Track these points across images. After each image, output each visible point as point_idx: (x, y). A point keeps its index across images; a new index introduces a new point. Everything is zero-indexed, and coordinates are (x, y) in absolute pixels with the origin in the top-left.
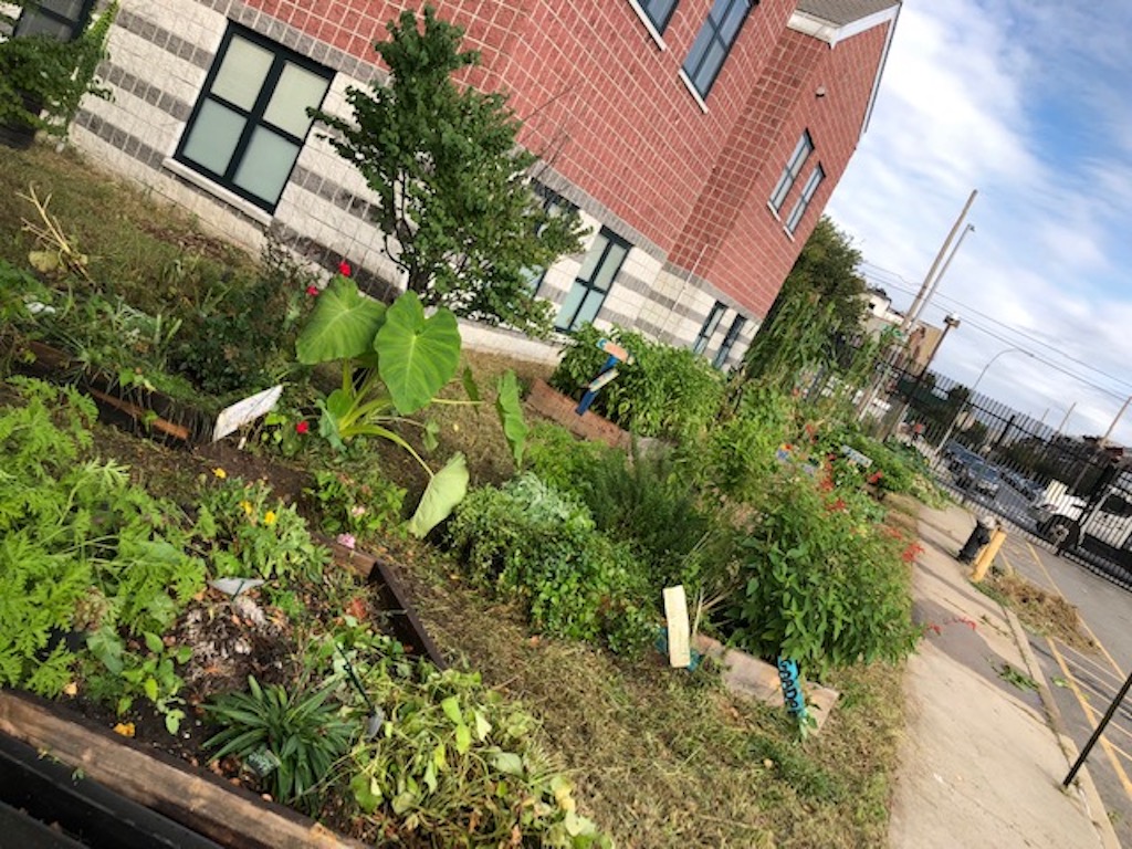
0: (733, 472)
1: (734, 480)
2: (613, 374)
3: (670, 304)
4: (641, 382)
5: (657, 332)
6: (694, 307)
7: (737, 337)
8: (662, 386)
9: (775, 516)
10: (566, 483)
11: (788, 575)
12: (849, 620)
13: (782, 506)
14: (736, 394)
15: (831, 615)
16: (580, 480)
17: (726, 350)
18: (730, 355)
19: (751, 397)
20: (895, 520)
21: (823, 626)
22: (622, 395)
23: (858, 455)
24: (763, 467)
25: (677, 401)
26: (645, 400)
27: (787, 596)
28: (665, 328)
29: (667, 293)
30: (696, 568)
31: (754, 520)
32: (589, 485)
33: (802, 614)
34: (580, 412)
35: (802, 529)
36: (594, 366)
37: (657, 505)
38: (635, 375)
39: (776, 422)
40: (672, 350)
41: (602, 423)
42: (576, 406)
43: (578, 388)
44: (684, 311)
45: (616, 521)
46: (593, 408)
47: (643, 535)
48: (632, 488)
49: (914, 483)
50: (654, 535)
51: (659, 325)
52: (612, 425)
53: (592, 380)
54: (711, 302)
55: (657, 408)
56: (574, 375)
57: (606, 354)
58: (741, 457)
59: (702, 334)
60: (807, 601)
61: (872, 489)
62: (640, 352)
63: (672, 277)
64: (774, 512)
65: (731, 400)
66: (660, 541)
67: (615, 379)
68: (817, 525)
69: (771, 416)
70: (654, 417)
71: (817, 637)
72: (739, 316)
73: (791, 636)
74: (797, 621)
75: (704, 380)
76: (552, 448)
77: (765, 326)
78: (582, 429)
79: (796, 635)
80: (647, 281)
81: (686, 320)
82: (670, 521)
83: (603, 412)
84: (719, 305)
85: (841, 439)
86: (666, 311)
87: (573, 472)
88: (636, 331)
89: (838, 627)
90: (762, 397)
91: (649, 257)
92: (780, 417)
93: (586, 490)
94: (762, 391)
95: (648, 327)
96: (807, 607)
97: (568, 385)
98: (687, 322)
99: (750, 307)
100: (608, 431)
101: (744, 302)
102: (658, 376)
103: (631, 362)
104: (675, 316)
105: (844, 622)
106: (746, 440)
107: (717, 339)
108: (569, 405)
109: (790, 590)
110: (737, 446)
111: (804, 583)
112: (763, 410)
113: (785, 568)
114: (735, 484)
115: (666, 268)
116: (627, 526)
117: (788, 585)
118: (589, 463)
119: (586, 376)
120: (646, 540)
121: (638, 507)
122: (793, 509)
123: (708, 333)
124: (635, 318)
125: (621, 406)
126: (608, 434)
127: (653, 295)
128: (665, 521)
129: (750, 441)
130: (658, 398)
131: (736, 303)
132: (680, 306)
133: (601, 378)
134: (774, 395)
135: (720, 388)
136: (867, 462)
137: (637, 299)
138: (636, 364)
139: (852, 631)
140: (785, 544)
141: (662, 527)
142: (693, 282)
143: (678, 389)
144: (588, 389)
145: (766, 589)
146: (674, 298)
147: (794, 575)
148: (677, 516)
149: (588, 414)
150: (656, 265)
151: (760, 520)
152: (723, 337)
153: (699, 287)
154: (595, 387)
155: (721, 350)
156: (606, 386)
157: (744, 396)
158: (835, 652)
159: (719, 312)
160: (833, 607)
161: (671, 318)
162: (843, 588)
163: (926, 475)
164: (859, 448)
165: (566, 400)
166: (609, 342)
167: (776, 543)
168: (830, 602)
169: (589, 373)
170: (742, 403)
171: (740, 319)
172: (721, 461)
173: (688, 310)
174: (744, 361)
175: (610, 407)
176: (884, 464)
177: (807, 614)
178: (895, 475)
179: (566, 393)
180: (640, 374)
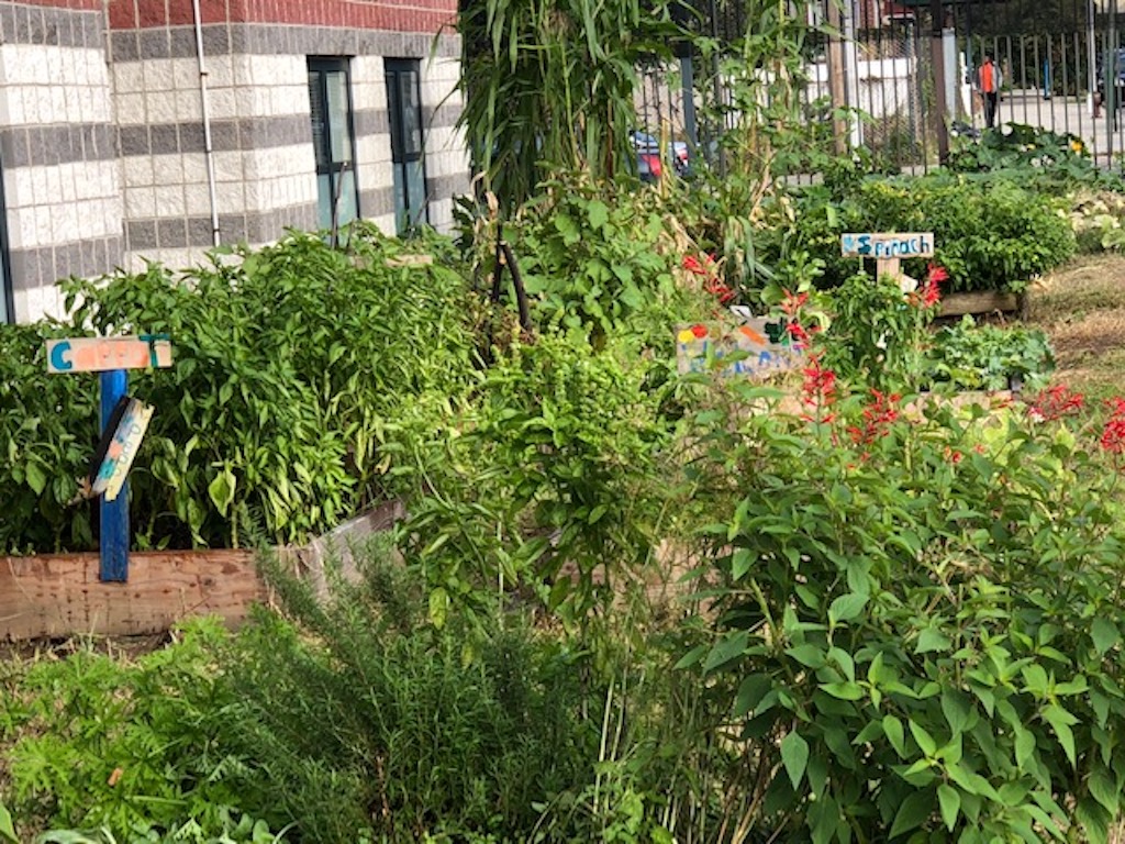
0: (583, 493)
1: (596, 514)
2: (140, 419)
3: (193, 137)
4: (225, 395)
5: (204, 230)
6: (261, 108)
7: (423, 119)
8: (288, 370)
9: (740, 541)
10: (170, 798)
11: (862, 670)
12: (1078, 687)
13: (743, 506)
14: (501, 269)
15: (1027, 705)
16: (204, 764)
17: (414, 168)
18: (434, 172)
19: (543, 255)
20: (1083, 340)
21: (1024, 744)
22: (198, 458)
23: (891, 237)
24: (645, 435)
25: (352, 385)
26: (269, 432)
27: (892, 727)
28: (219, 208)
29: (165, 111)
30: (632, 803)
31: (703, 583)
32: (236, 764)
33: (953, 750)
34: (114, 574)
35: (829, 530)
36: (75, 426)
37: (437, 701)
38: (199, 385)
39: (646, 280)
40: (267, 255)
41: (193, 565)
42: (94, 566)
43: (70, 512)
44: (242, 134)
45: (357, 811)
46: (143, 541)
47: (453, 804)
48: (348, 698)
49: (1078, 222)
50: (479, 785)
51: (198, 207)
52: (223, 557)
53: (93, 467)
54: (297, 69)
55: (314, 438)
56: (36, 483)
57: (87, 380)
58: (576, 442)
59: (327, 167)
60: (949, 709)
61: (982, 302)
62: (177, 318)
63: (154, 69)
64: (733, 532)
65: (497, 295)
66: (506, 792)
67: (154, 428)
68: (860, 499)
69: (624, 274)
70: (321, 465)
71: (1028, 782)
72: (390, 62)
73: (962, 821)
74: (953, 772)
75: (390, 287)
76: (76, 726)
77: (475, 48)
78: (146, 614)
79: (974, 814)
80: (89, 116)
81: (259, 154)
82: (501, 720)
83: (176, 538)
84: (324, 67)
85: (832, 220)
86: (192, 163)
87: (172, 756)
88: (136, 264)
89: (1061, 722)
90: (571, 237)
91: (54, 51)
92: (650, 262)
93: (233, 784)
94: (561, 223)
95: (175, 232)
96: (958, 723)
97: (36, 520)
98: (266, 159)
99: (403, 22)
100: (220, 578)
101: (383, 20)
102: (262, 350)
103: (165, 356)
104: (223, 164)
105: (1067, 703)
106: (561, 391)
107: (373, 156)
108: (73, 574)
109: (893, 705)
110: (548, 420)
111: (914, 667)
112: (594, 269)
113: (846, 662)
114: (603, 521)
115: (124, 51)
116: (397, 805)
117: (876, 697)
118: (199, 702)
119: (70, 468)
120: (467, 812)
121: (393, 739)
122: (775, 494)
123: (341, 153)
124: (117, 229)
125: (214, 488)
126: (225, 585)
127: (131, 141)
128: (487, 728)
129: (572, 387)
130: (299, 410)
131: (361, 33)
132: (222, 127)
133: (114, 449)
134: (597, 214)
135: (451, 279)
136: (921, 244)
137: (94, 178)
138: (184, 353)
139: (1101, 709)
140: (810, 600)
141: (491, 750)
142: (218, 46)
143: (337, 352)
144: (97, 500)
145: (834, 741)
146: (191, 115)
147: (877, 661)
148: (510, 696)
149: (138, 566)
150: (89, 63)
151: (712, 576)
152: (385, 140)
153: (240, 49)
154: (112, 483)
155: (404, 180)
156: (141, 460)
157: (523, 265)
158: (1095, 786)
159: (335, 83)
160: (1018, 679)
161: (219, 173)
162: (1013, 616)
163: (1096, 181)
164: (888, 216)
165: (56, 565)
166: (78, 344)
167: (790, 610)
168: (1004, 671)
169: (73, 455)
170: (530, 284)
171: (400, 71)
172: (536, 484)
173: (247, 125)
174: (474, 170)
175: (188, 511)
176: (974, 219)
177: (967, 739)
178: (1015, 229)
179: (45, 549)
180: (209, 375)
